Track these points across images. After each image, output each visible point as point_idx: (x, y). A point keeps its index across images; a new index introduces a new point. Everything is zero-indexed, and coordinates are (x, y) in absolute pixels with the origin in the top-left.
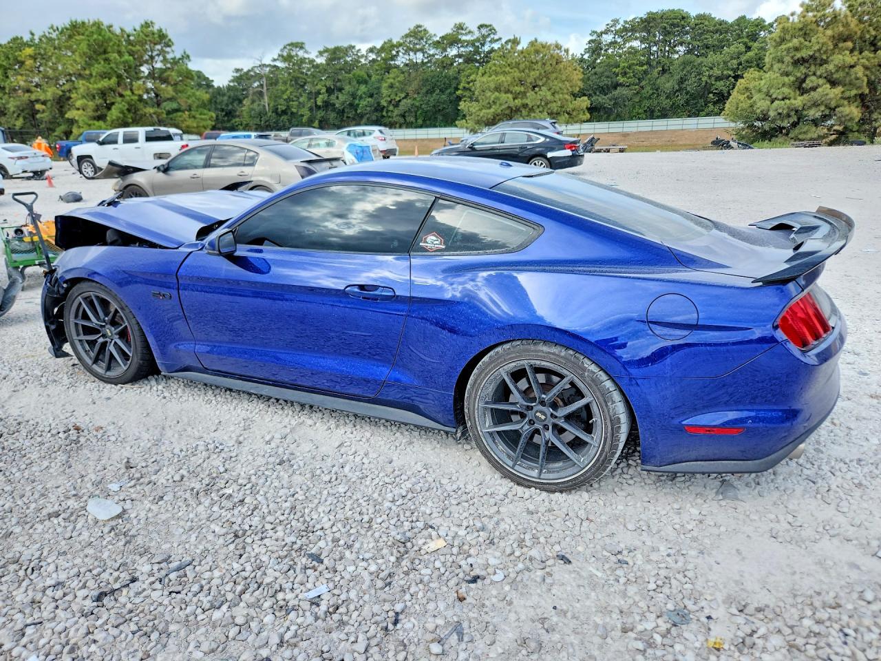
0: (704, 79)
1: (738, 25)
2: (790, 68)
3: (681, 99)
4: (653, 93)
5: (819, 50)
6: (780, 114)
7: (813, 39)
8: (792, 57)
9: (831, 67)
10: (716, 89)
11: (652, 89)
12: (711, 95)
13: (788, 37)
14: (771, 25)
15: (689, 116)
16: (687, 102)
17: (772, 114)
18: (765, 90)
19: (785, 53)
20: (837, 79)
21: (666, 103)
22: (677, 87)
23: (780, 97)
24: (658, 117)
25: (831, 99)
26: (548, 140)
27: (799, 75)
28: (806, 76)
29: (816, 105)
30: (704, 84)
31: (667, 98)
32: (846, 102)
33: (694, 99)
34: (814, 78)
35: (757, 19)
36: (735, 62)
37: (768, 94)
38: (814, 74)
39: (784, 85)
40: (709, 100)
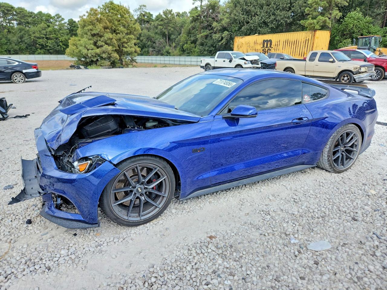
0: (32, 38)
1: (40, 15)
2: (91, 37)
3: (23, 46)
4: (7, 42)
5: (100, 31)
6: (92, 55)
7: (97, 27)
8: (91, 33)
9: (106, 38)
10: (39, 43)
11: (6, 40)
12: (38, 45)
13: (87, 25)
14: (54, 17)
15: (30, 54)
16: (27, 48)
17: (89, 55)
18: (84, 45)
19: (87, 31)
20: (108, 43)
21: (16, 47)
22: (20, 40)
23: (91, 49)
24: (13, 54)
25: (109, 51)
26: (20, 63)
27: (94, 40)
28: (97, 41)
29: (104, 52)
30: (32, 40)
31: (16, 45)
32: (113, 52)
33: (30, 46)
34: (100, 42)
35: (47, 14)
36: (44, 31)
37: (85, 47)
38: (100, 40)
39: (91, 44)
40: (37, 47)
